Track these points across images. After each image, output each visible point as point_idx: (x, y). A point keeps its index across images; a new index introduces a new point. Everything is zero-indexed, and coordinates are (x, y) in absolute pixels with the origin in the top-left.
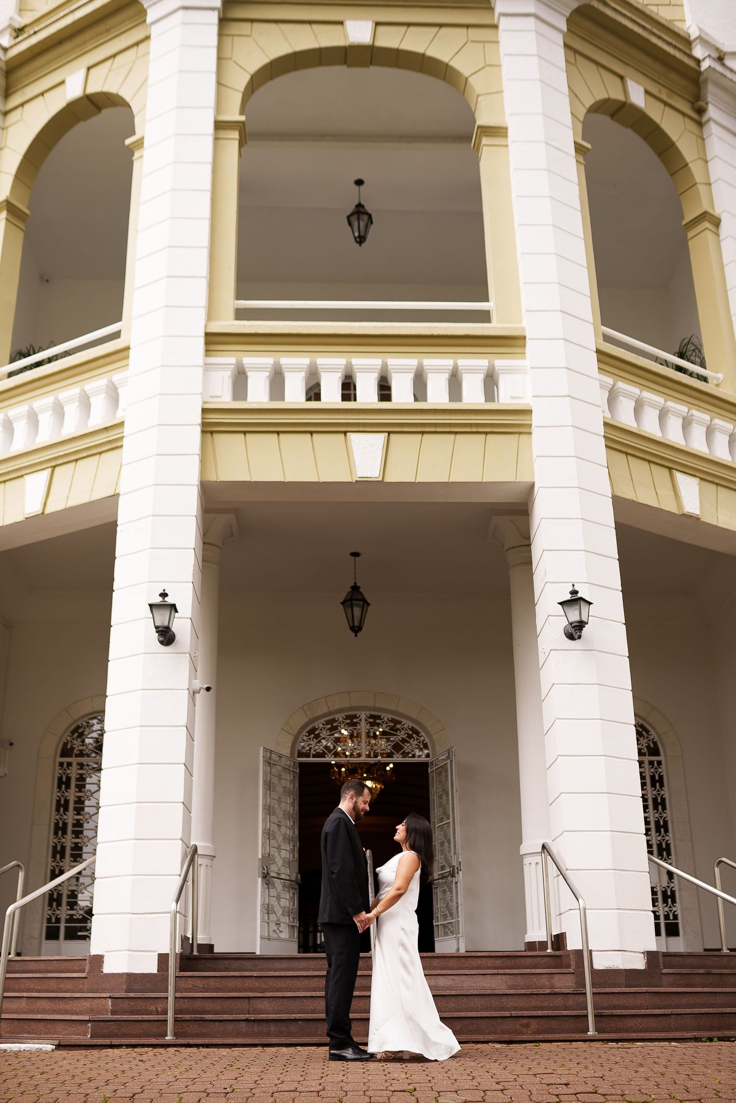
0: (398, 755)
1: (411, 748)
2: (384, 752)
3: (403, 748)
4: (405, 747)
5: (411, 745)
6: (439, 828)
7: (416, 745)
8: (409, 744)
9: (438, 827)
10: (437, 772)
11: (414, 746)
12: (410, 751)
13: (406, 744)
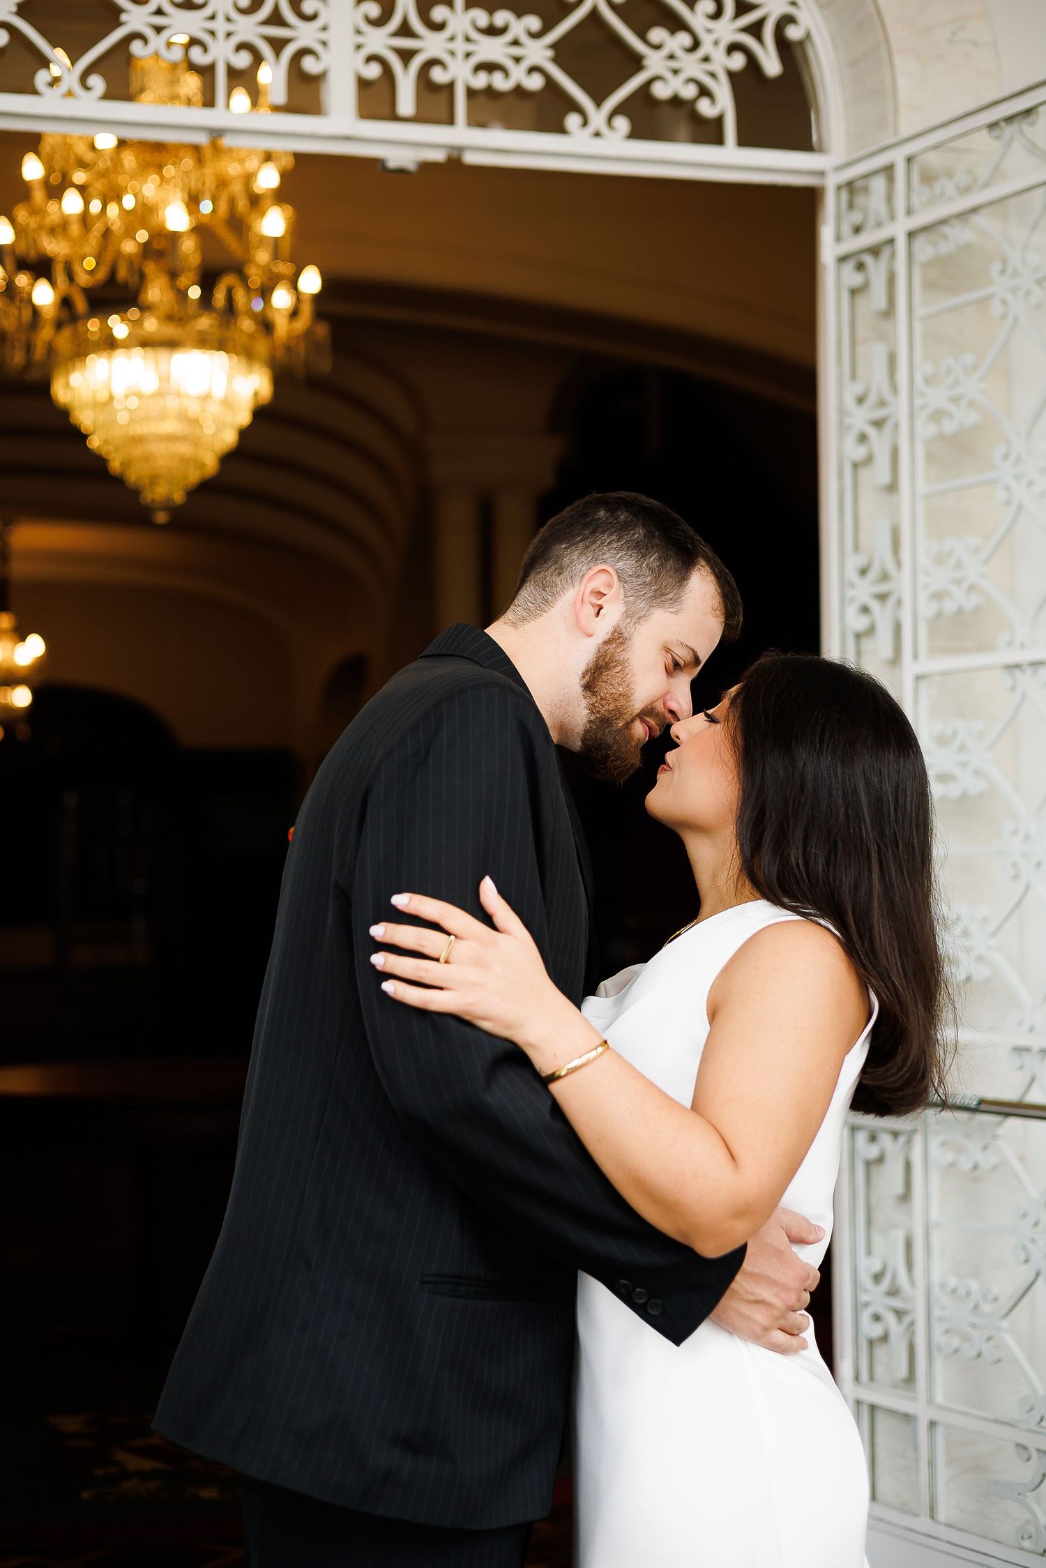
0: (598, 117)
1: (692, 66)
2: (500, 82)
3: (636, 63)
4: (654, 63)
5: (696, 45)
6: (923, 686)
7: (733, 48)
8: (684, 39)
9: (918, 678)
10: (925, 252)
11: (719, 55)
12: (689, 92)
13: (657, 34)
